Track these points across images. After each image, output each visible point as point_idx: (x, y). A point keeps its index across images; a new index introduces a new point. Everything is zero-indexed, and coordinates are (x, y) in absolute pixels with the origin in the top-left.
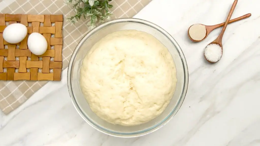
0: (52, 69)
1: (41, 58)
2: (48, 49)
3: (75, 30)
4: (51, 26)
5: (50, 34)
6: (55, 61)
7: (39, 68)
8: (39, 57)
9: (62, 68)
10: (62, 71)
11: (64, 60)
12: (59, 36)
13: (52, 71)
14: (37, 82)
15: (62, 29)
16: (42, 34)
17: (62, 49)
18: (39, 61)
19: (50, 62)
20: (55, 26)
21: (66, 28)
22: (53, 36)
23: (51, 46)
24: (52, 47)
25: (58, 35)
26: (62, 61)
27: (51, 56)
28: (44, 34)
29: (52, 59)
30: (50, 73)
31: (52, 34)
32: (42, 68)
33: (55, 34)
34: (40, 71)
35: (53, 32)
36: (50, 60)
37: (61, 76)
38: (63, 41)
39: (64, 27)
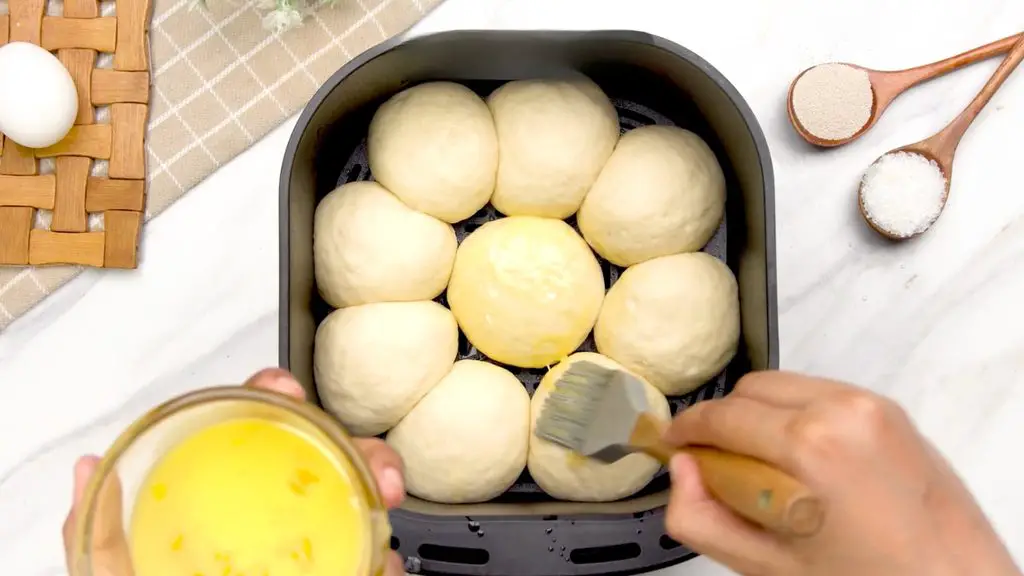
0: (101, 212)
1: (47, 165)
2: (78, 123)
3: (209, 34)
4: (99, 16)
5: (92, 53)
6: (111, 178)
7: (37, 209)
8: (38, 160)
9: (143, 211)
10: (143, 223)
11: (153, 176)
12: (135, 63)
13: (96, 222)
14: (28, 273)
15: (146, 32)
16: (55, 52)
17: (148, 120)
18: (37, 174)
19: (91, 183)
20: (116, 16)
21: (163, 24)
22: (104, 62)
23: (96, 107)
24: (102, 115)
25: (128, 57)
26: (144, 179)
27: (93, 156)
28: (63, 53)
29: (99, 169)
30: (87, 231)
31: (99, 53)
32: (51, 208)
33: (114, 53)
34: (43, 220)
35: (104, 42)
36: (90, 172)
37: (137, 248)
38: (150, 87)
39: (156, 23)
